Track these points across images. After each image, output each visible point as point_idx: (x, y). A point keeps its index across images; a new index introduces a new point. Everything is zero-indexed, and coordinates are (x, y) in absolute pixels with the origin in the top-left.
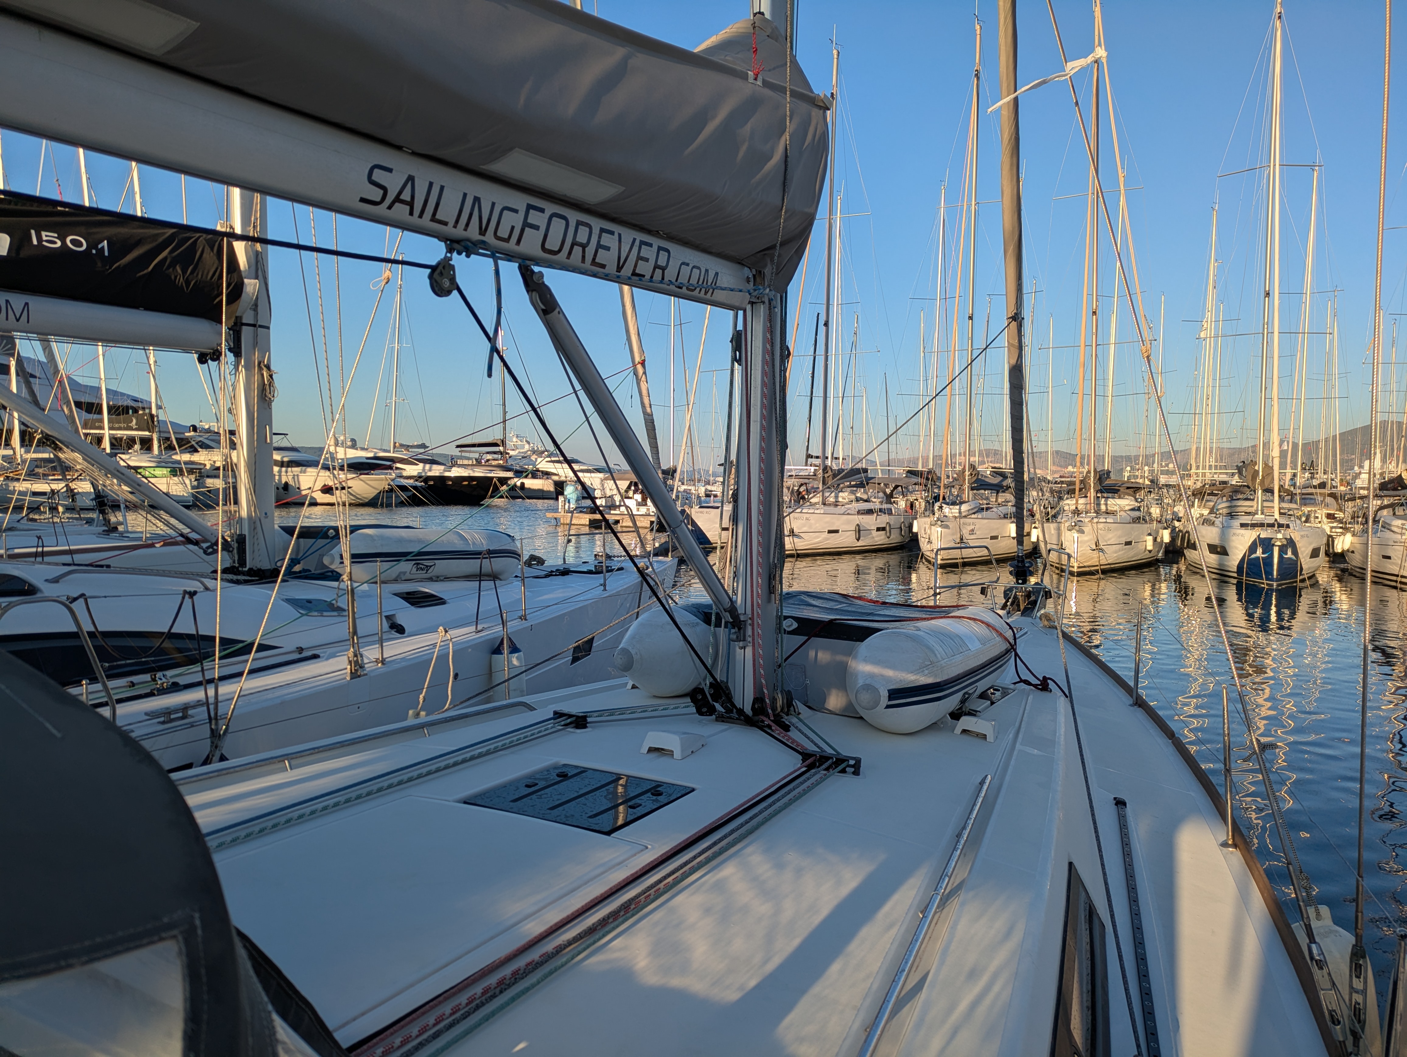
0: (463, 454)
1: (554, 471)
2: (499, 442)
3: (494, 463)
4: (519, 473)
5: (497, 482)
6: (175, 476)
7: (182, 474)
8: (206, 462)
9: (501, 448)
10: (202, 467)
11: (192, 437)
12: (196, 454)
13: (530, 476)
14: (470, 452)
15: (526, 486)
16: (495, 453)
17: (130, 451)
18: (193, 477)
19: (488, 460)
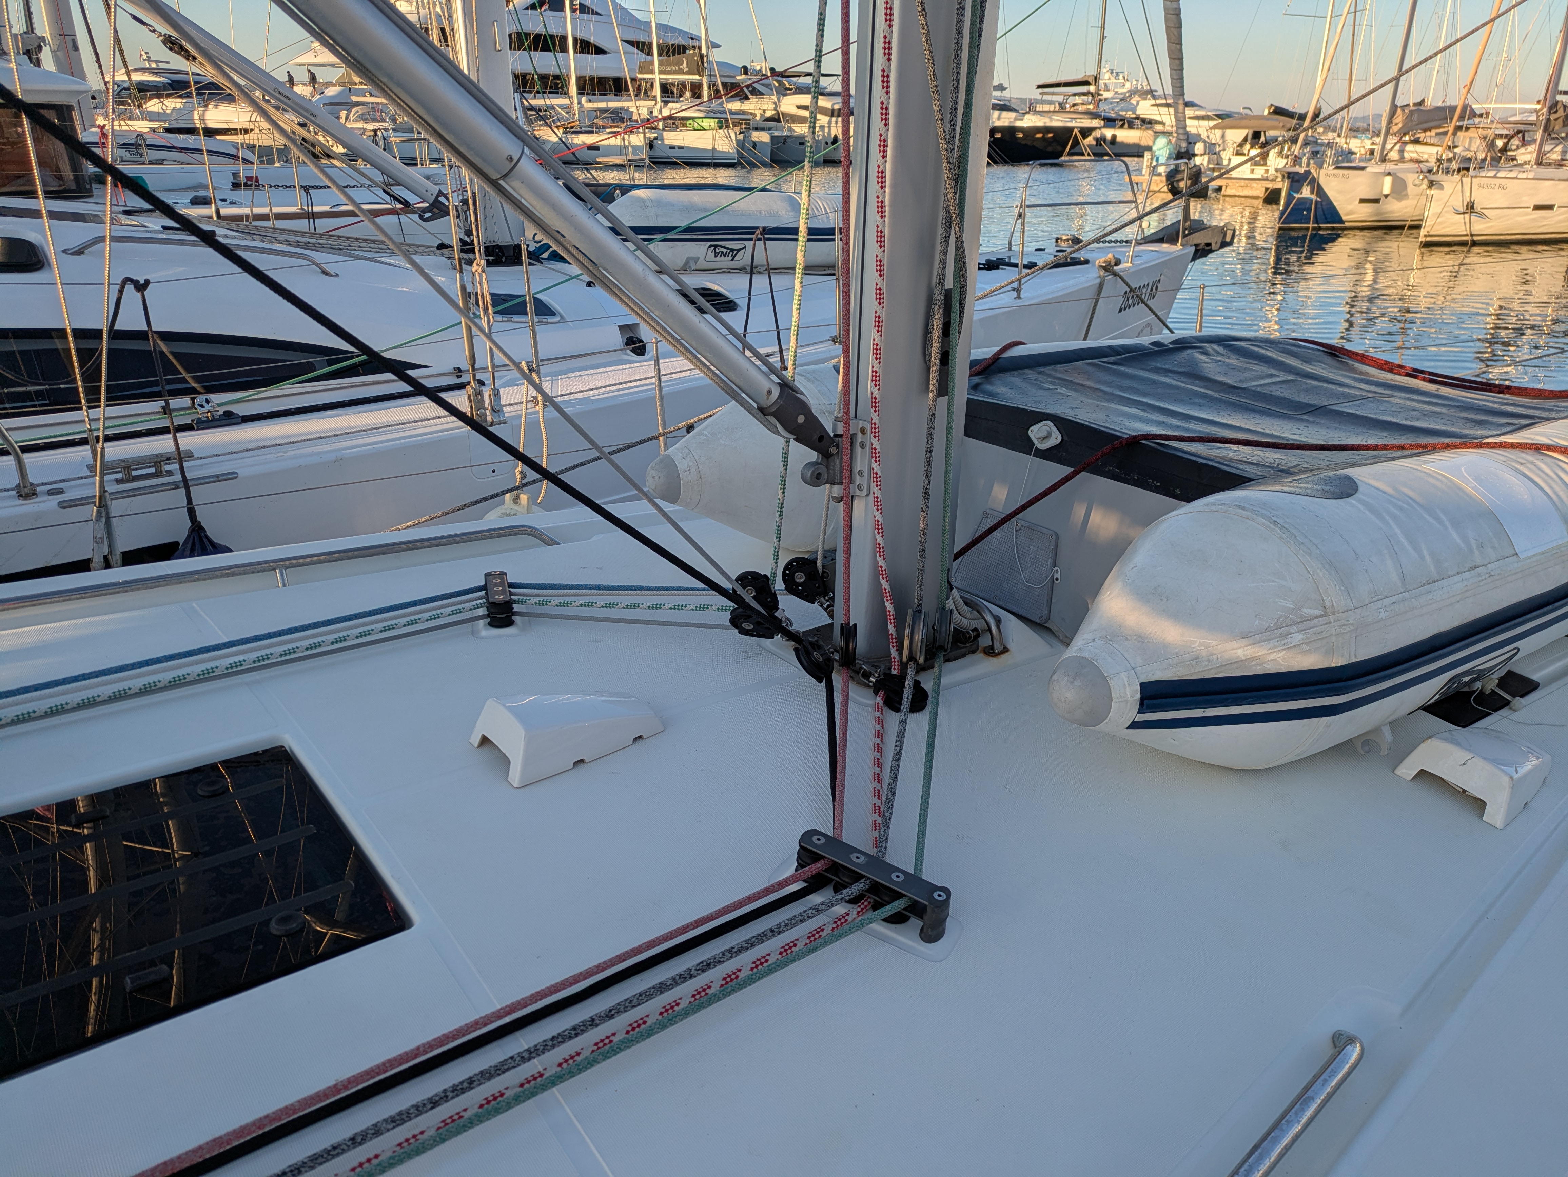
0: (1045, 97)
1: (1158, 118)
2: (1091, 80)
3: (1081, 108)
4: (1110, 122)
5: (1078, 134)
6: (720, 128)
7: (727, 127)
8: (757, 112)
9: (1092, 88)
10: (750, 117)
11: (743, 81)
12: (746, 102)
13: (1126, 126)
14: (1053, 94)
15: (1118, 139)
16: (1084, 94)
17: (681, 99)
18: (737, 129)
19: (1074, 105)
